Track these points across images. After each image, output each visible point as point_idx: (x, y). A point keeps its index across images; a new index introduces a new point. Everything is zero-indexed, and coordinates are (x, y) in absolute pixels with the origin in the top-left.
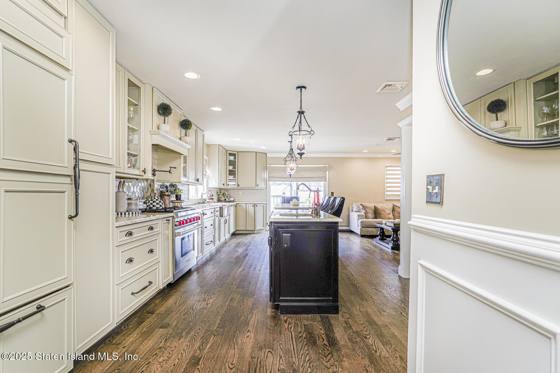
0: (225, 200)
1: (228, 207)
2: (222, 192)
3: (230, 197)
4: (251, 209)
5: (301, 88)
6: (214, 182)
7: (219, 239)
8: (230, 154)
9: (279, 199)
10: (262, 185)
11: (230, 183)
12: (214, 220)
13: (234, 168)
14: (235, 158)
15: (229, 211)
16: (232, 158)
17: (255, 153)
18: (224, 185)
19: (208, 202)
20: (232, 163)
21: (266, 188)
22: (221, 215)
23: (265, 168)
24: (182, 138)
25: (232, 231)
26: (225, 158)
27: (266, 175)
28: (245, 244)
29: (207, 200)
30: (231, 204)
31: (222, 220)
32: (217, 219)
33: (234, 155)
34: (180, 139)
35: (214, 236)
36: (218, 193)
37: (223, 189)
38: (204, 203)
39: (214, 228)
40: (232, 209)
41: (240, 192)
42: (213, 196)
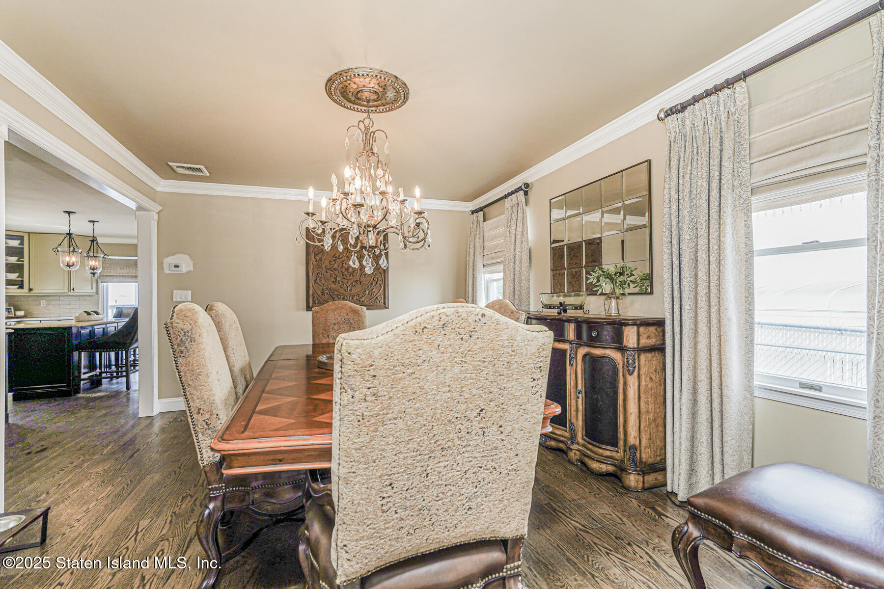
10: (86, 289)
13: (21, 259)
14: (22, 244)
16: (15, 243)
21: (97, 292)
33: (20, 239)
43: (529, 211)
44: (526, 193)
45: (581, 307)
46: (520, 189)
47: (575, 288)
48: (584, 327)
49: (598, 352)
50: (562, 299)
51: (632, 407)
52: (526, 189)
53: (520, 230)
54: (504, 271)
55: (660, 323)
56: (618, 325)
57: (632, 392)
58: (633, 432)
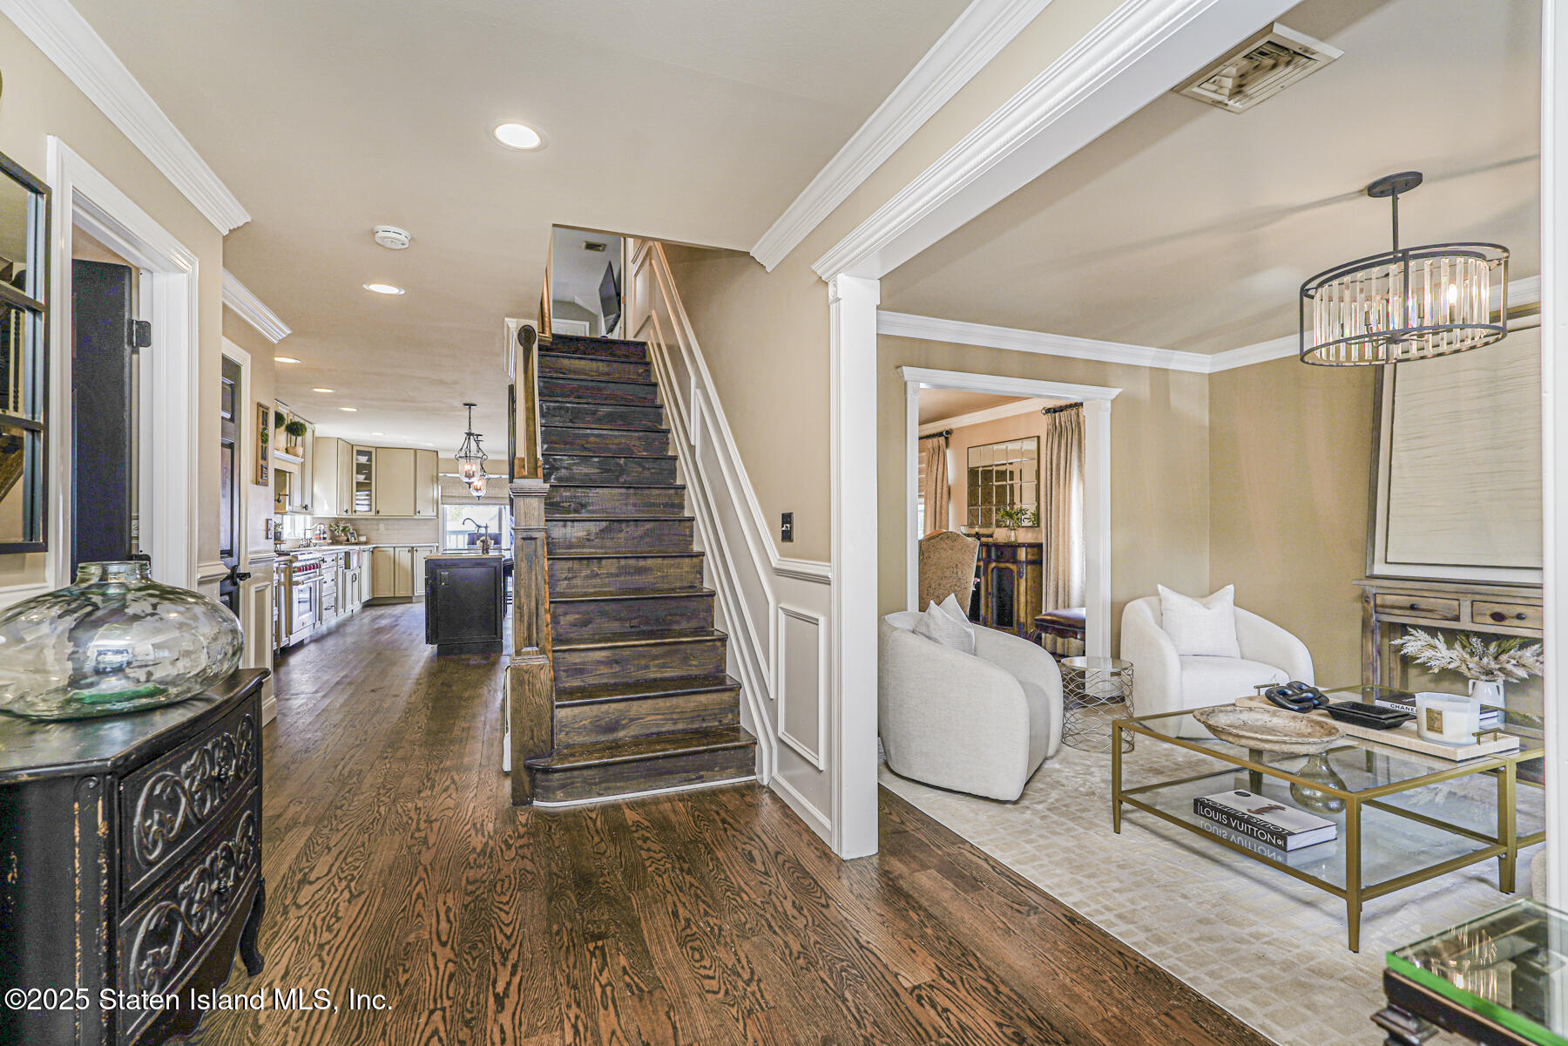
0: (348, 540)
1: (359, 554)
2: (342, 525)
3: (358, 535)
4: (404, 557)
5: (470, 405)
6: (326, 507)
7: (344, 607)
8: (360, 453)
9: (461, 537)
10: (427, 512)
11: (358, 508)
12: (337, 572)
13: (369, 477)
14: (370, 460)
15: (362, 561)
16: (363, 459)
17: (412, 452)
18: (346, 511)
19: (315, 545)
20: (361, 468)
21: (437, 516)
22: (347, 566)
23: (435, 479)
24: (290, 450)
25: (366, 597)
26: (347, 458)
27: (437, 492)
28: (394, 616)
29: (314, 541)
30: (362, 547)
31: (349, 574)
32: (340, 570)
33: (368, 454)
34: (287, 451)
35: (336, 599)
36: (331, 526)
37: (342, 519)
38: (308, 546)
39: (336, 585)
40: (366, 557)
41: (382, 526)
42: (324, 533)
43: (948, 452)
44: (946, 438)
45: (991, 536)
46: (940, 434)
47: (987, 524)
48: (993, 549)
49: (1002, 565)
50: (977, 529)
51: (1022, 599)
52: (947, 435)
53: (940, 470)
54: (926, 503)
55: (1039, 546)
56: (1014, 547)
57: (1022, 589)
58: (1022, 614)
